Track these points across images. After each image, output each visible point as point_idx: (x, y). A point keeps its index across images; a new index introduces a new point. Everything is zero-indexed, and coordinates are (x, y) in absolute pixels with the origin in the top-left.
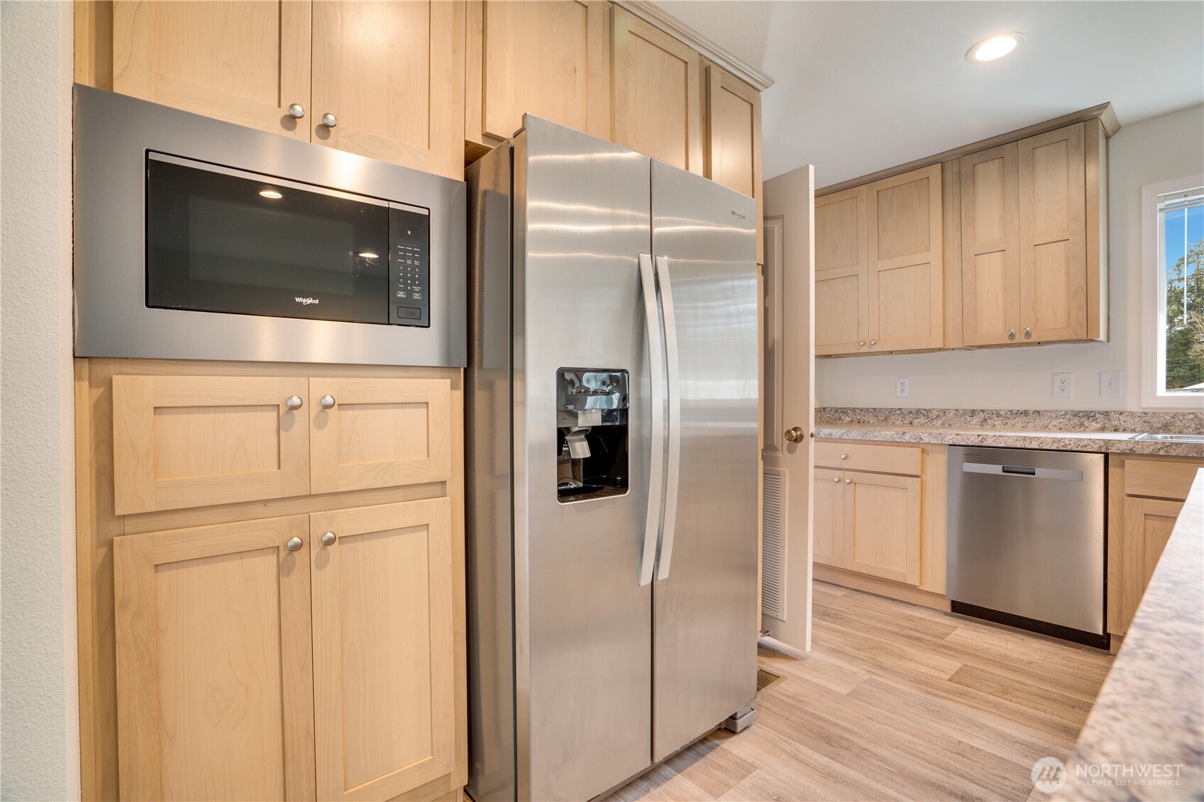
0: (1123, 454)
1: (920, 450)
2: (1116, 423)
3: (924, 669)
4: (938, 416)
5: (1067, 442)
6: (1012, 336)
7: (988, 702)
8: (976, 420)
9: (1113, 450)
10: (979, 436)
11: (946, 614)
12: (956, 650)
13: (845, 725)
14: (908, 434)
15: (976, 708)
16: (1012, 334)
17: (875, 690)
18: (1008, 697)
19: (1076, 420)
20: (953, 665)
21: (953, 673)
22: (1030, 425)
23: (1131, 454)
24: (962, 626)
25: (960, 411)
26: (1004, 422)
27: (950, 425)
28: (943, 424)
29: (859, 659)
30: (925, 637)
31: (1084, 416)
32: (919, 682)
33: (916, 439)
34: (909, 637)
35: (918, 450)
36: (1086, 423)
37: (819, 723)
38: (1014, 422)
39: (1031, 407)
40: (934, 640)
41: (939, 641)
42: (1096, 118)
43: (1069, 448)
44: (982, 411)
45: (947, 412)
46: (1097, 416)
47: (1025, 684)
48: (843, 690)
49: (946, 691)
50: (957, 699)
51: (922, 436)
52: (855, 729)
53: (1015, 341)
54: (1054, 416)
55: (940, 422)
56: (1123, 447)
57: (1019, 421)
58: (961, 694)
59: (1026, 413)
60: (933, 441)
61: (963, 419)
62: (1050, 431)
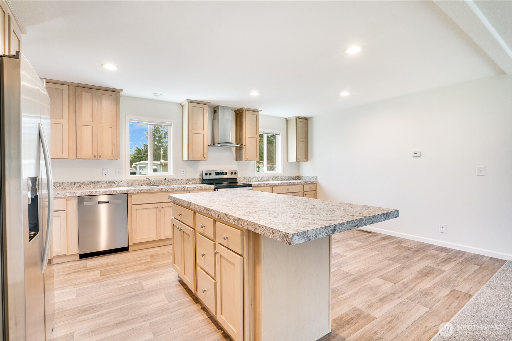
0: (131, 193)
1: (66, 199)
2: (120, 184)
3: (91, 278)
4: (60, 185)
5: (117, 191)
6: (95, 156)
7: (116, 275)
8: (76, 186)
9: (129, 192)
10: (90, 192)
11: (78, 260)
12: (94, 268)
13: (86, 304)
14: (60, 194)
15: (115, 278)
16: (95, 155)
17: (83, 291)
18: (119, 272)
19: (110, 184)
20: (98, 272)
21: (100, 274)
22: (96, 186)
23: (133, 193)
24: (87, 261)
25: (70, 183)
26: (87, 186)
27: (65, 188)
28: (62, 188)
29: (66, 286)
30: (80, 270)
31: (112, 183)
32: (94, 281)
33: (64, 195)
34: (75, 272)
35: (64, 200)
36: (112, 185)
37: (77, 309)
38: (90, 186)
39: (96, 180)
40: (84, 269)
41: (86, 269)
42: (119, 92)
43: (118, 193)
44: (79, 182)
45: (64, 184)
46: (116, 182)
47: (119, 267)
48: (74, 297)
49: (103, 279)
50: (108, 279)
51: (66, 194)
52: (91, 303)
53: (96, 158)
54: (103, 183)
55: (60, 188)
56: (131, 191)
57: (92, 185)
58: (108, 277)
59: (94, 182)
60: (71, 195)
61: (71, 186)
62: (102, 188)
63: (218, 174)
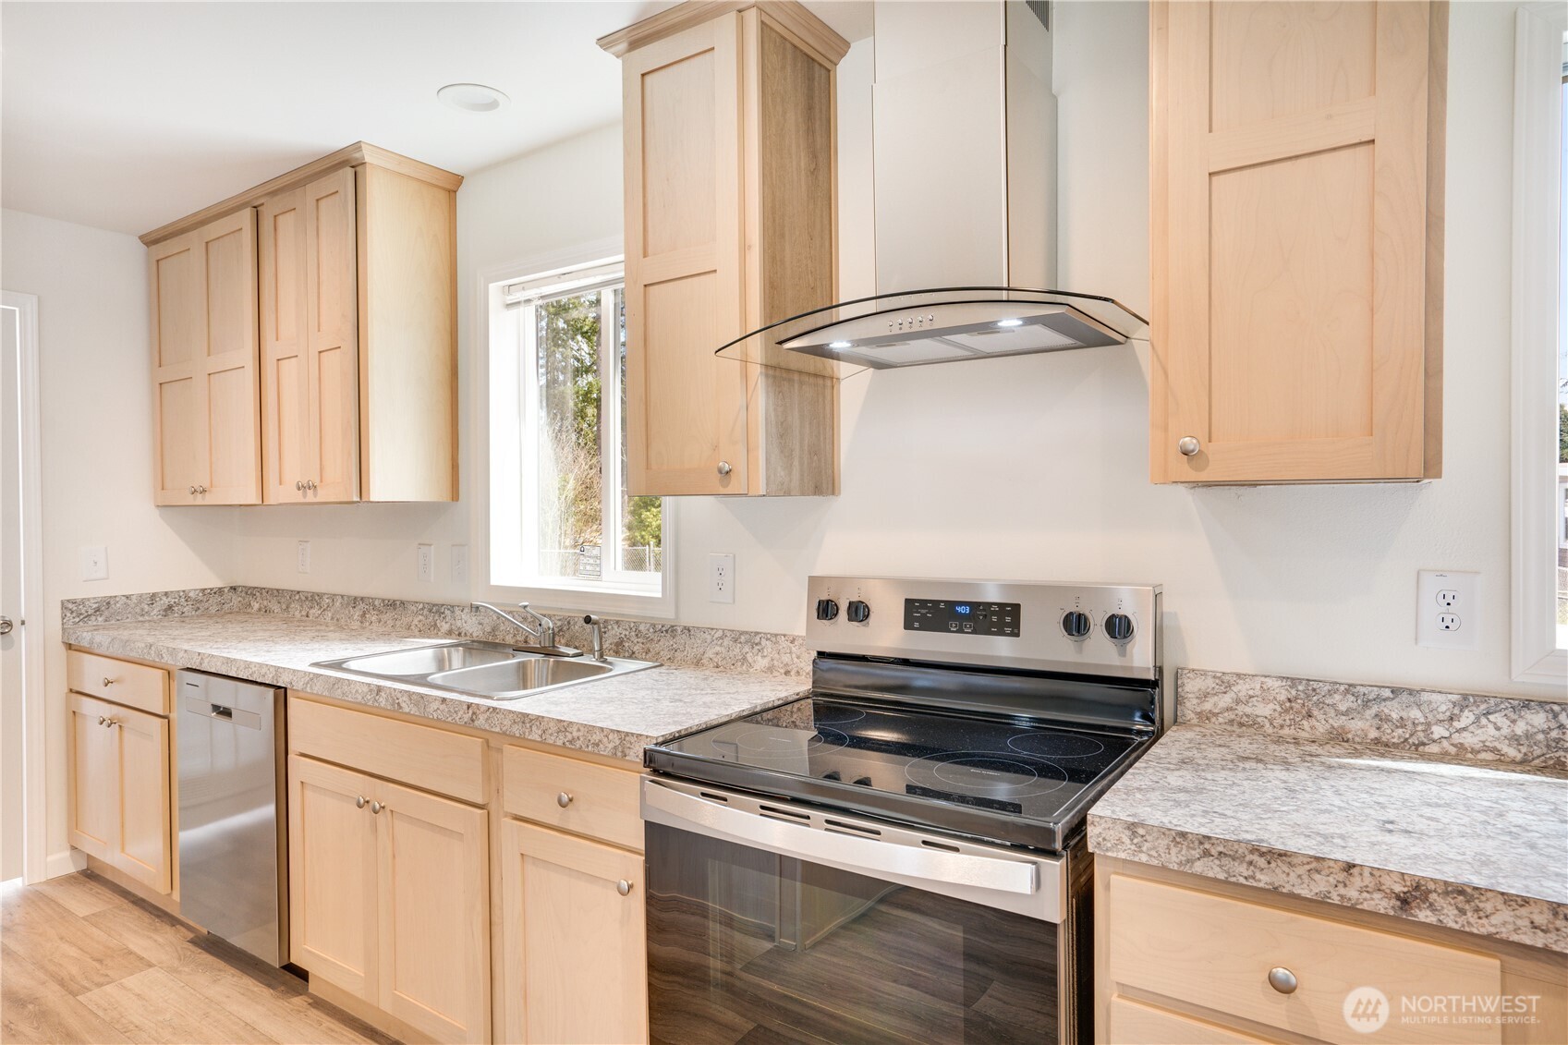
1: (165, 672)
2: (458, 623)
5: (253, 669)
6: (302, 491)
9: (281, 682)
10: (199, 654)
16: (301, 488)
19: (431, 617)
43: (255, 679)
46: (446, 611)
53: (307, 499)
54: (415, 610)
56: (286, 679)
63: (923, 613)
